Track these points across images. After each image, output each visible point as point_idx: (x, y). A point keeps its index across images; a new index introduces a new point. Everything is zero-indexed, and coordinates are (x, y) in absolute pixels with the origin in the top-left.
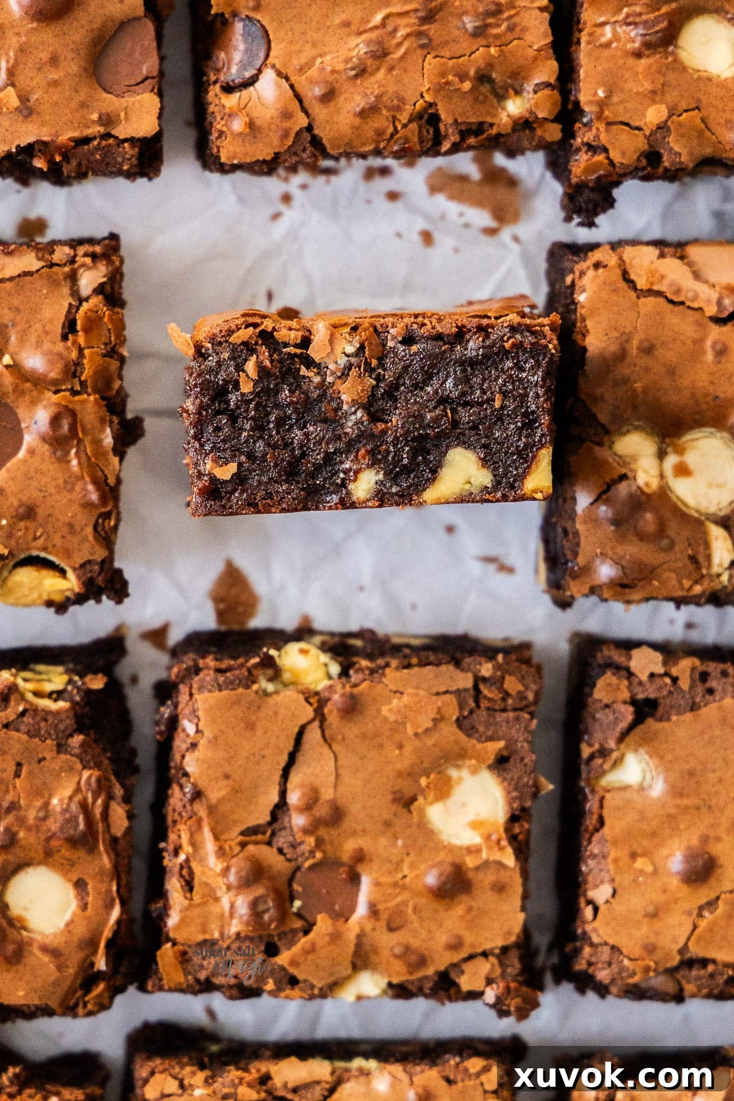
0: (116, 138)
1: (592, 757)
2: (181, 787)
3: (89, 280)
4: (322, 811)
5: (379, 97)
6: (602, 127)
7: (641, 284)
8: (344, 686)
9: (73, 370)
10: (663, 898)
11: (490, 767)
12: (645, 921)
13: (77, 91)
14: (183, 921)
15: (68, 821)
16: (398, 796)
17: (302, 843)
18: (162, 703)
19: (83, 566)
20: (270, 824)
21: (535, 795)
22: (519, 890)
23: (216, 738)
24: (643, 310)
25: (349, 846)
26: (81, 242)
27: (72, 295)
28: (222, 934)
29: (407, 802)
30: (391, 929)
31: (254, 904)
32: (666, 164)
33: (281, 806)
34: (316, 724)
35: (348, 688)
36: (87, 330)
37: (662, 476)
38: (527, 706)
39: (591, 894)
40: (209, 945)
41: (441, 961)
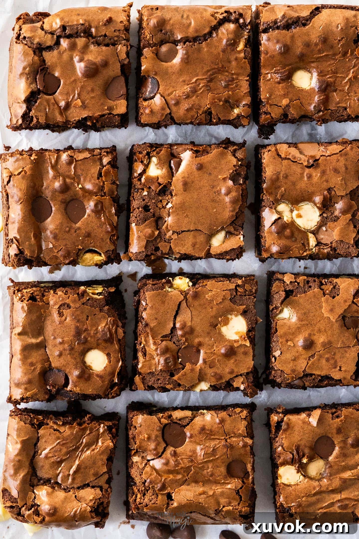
0: (113, 114)
1: (273, 309)
2: (142, 323)
3: (105, 161)
4: (187, 329)
5: (193, 105)
6: (268, 106)
7: (283, 156)
8: (193, 289)
9: (102, 188)
10: (297, 354)
11: (241, 314)
12: (292, 362)
13: (100, 100)
14: (143, 366)
15: (104, 334)
16: (212, 324)
17: (181, 340)
18: (135, 296)
19: (106, 252)
20: (170, 334)
21: (256, 323)
22: (252, 354)
23: (152, 306)
24: (283, 164)
25: (197, 340)
26: (103, 148)
27: (100, 165)
28: (156, 370)
29: (214, 326)
30: (210, 368)
31: (166, 360)
32: (290, 118)
33: (174, 328)
34: (185, 301)
35: (194, 289)
36: (106, 176)
37: (292, 218)
38: (253, 294)
39: (274, 354)
40: (152, 373)
41: (228, 377)
